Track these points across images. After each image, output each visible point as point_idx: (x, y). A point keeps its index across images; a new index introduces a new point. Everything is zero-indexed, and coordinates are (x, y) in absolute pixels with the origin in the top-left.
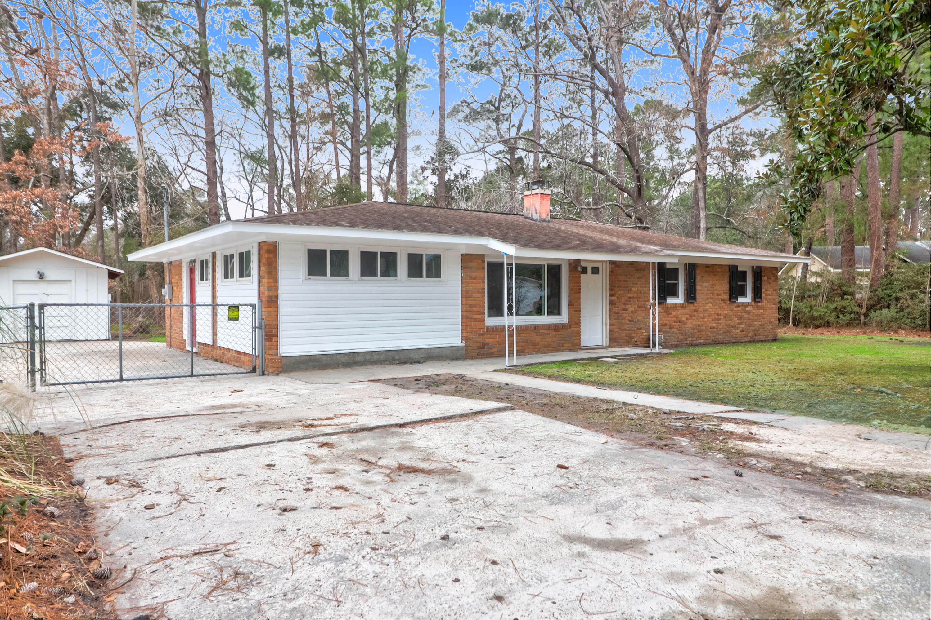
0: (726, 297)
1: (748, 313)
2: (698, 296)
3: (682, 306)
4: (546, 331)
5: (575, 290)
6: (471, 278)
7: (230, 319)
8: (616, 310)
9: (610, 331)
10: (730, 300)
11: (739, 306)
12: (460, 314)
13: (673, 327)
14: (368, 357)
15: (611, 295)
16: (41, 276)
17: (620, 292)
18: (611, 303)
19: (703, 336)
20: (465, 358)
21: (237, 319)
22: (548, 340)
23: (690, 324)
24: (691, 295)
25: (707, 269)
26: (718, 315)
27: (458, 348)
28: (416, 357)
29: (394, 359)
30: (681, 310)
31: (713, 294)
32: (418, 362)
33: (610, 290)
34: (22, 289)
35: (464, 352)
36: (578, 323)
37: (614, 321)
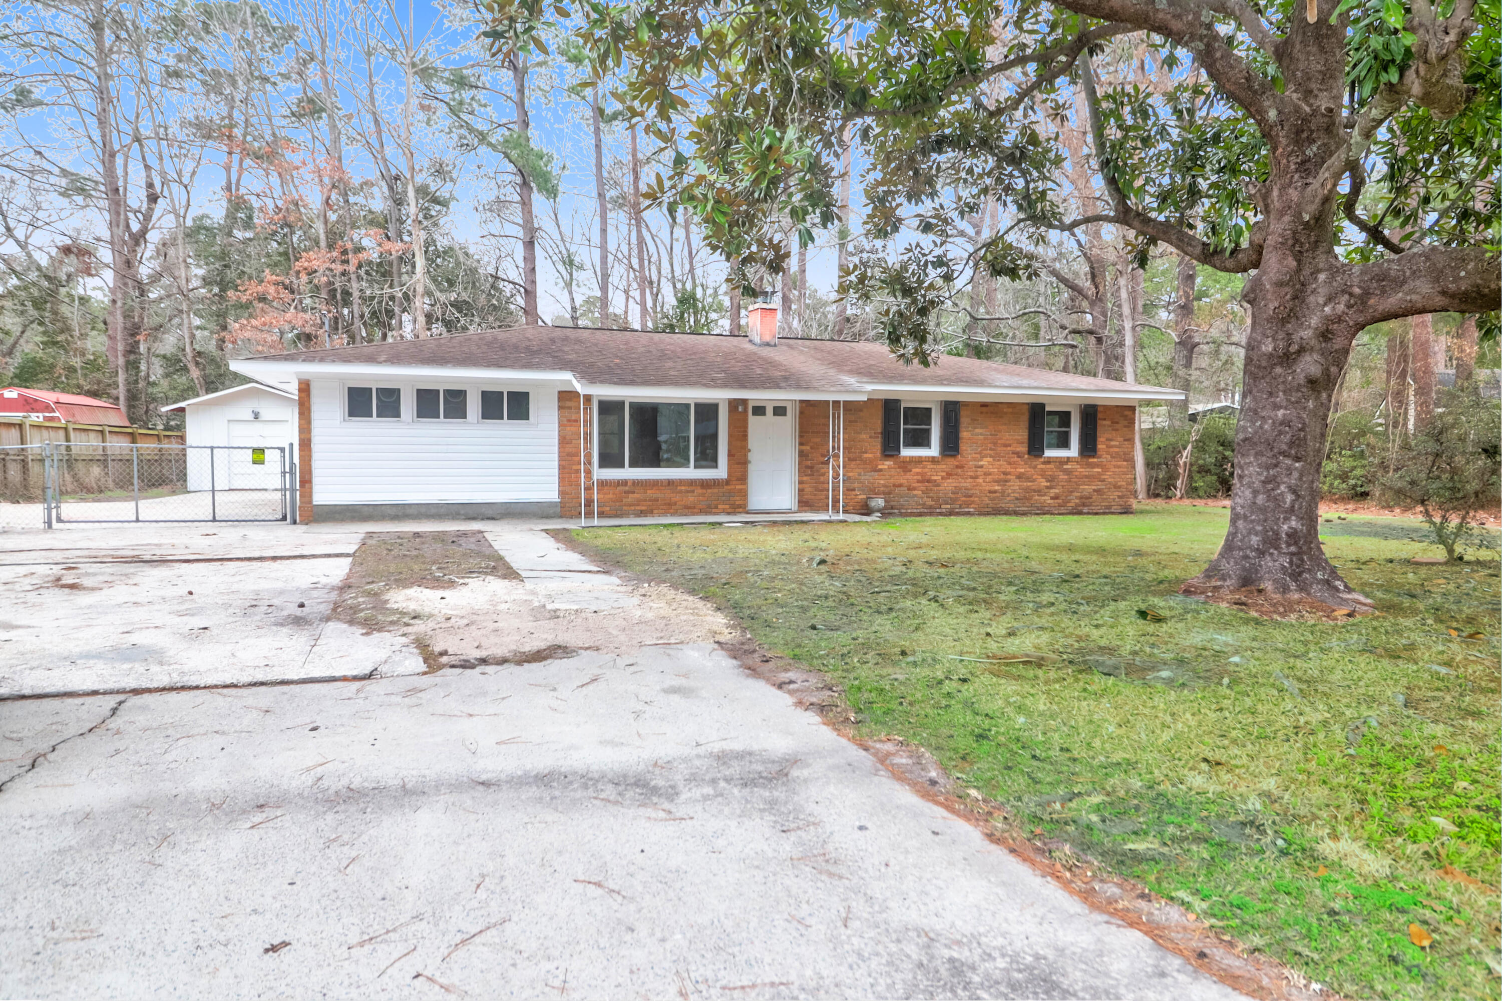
0: (1024, 449)
1: (1068, 472)
2: (963, 446)
3: (933, 460)
4: (689, 489)
5: (739, 435)
6: (569, 421)
7: (255, 462)
8: (809, 463)
9: (801, 491)
10: (1029, 453)
11: (1049, 461)
12: (556, 464)
13: (915, 489)
14: (423, 510)
15: (801, 444)
16: (256, 416)
17: (818, 440)
18: (802, 454)
19: (973, 502)
20: (561, 517)
21: (262, 462)
22: (691, 499)
23: (949, 485)
24: (951, 445)
25: (984, 409)
26: (1005, 473)
27: (551, 504)
28: (490, 513)
29: (458, 514)
30: (930, 466)
31: (995, 444)
32: (493, 519)
33: (801, 436)
34: (238, 429)
35: (559, 509)
36: (743, 478)
37: (805, 478)
